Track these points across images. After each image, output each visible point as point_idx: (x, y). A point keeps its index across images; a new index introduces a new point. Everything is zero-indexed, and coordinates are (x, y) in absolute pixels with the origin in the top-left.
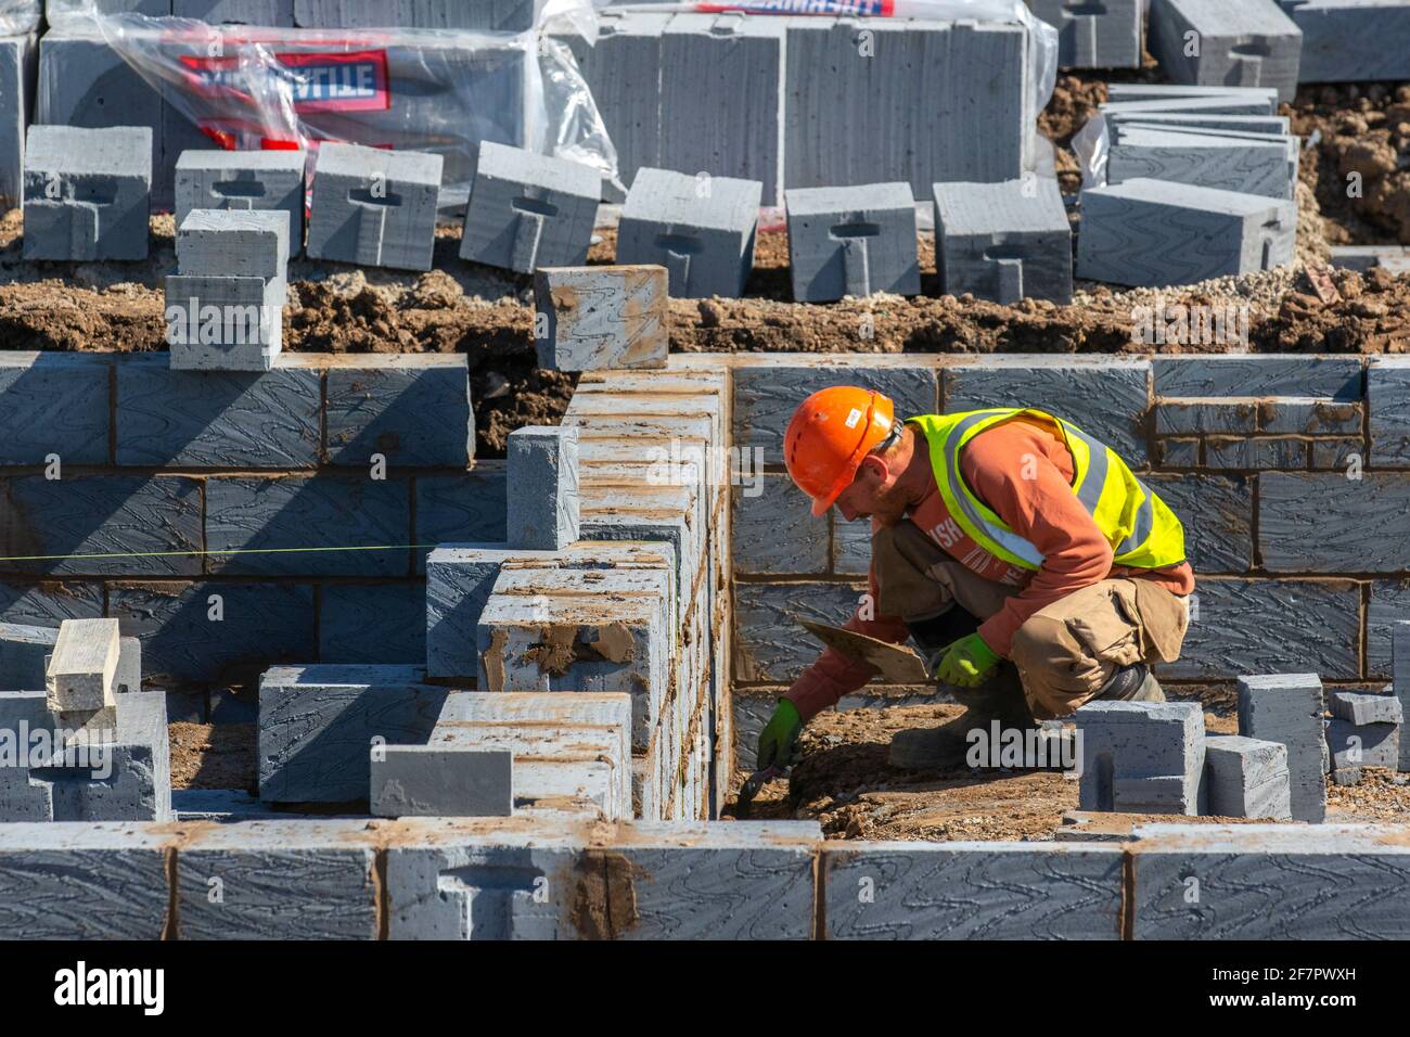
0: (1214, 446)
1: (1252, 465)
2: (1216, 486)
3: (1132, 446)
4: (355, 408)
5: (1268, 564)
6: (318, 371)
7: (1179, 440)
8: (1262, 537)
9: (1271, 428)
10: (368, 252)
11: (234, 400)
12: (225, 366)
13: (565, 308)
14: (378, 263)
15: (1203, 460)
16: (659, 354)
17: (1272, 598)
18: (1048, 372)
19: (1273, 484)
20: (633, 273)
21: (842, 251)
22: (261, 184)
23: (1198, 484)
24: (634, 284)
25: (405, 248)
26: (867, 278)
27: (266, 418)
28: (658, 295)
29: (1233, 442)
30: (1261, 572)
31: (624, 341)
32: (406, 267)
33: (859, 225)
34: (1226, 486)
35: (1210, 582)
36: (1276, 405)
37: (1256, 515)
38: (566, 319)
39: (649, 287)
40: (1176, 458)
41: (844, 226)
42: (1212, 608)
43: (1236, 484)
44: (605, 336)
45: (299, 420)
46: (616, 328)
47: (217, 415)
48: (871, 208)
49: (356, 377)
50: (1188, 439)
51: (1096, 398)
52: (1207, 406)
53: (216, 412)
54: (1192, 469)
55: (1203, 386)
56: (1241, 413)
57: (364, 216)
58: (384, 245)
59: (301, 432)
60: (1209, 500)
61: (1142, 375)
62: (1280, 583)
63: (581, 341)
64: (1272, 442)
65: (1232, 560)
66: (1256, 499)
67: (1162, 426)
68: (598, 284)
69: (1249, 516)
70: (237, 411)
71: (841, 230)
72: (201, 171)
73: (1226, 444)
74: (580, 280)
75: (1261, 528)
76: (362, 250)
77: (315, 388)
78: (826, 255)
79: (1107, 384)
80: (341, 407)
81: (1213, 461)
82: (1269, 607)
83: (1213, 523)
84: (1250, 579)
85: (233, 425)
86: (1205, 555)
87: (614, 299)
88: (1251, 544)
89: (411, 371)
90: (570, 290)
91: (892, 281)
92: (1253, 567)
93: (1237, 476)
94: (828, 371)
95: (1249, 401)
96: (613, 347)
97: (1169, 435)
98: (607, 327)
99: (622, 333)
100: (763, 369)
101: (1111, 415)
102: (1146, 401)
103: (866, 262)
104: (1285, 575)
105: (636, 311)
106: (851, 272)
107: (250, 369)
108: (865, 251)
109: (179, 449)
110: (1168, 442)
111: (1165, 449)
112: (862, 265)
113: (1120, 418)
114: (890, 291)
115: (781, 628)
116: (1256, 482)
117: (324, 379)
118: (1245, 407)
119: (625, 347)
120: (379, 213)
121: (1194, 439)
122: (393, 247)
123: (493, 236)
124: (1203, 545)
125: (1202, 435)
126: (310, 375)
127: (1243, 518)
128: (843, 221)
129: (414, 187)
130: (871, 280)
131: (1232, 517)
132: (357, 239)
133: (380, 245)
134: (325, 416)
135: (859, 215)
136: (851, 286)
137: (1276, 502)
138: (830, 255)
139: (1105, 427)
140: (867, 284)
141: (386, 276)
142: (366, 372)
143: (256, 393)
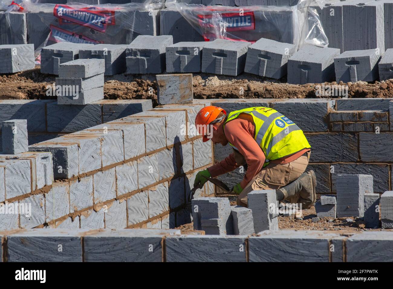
0: (346, 125)
1: (357, 130)
2: (347, 136)
3: (324, 125)
4: (111, 115)
5: (362, 159)
6: (101, 105)
7: (337, 123)
8: (361, 151)
9: (362, 119)
10: (218, 70)
11: (78, 113)
12: (73, 104)
13: (162, 86)
14: (221, 74)
15: (343, 129)
16: (190, 99)
17: (364, 169)
18: (299, 104)
19: (363, 136)
20: (182, 76)
21: (349, 69)
22: (189, 51)
23: (342, 136)
24: (182, 79)
25: (229, 69)
26: (356, 77)
27: (87, 118)
28: (189, 82)
29: (352, 124)
30: (361, 162)
31: (179, 96)
32: (229, 75)
33: (354, 61)
34: (350, 137)
35: (346, 164)
36: (363, 113)
37: (359, 145)
38: (162, 89)
39: (187, 80)
40: (336, 129)
41: (350, 62)
42: (347, 172)
43: (353, 136)
44: (174, 94)
45: (96, 119)
46: (178, 92)
47: (74, 118)
48: (357, 56)
49: (110, 106)
50: (339, 123)
51: (313, 111)
52: (344, 113)
53: (74, 117)
54: (341, 131)
55: (351, 107)
56: (353, 115)
57: (217, 60)
58: (223, 68)
59: (97, 122)
60: (345, 140)
61: (326, 104)
62: (366, 165)
63: (167, 95)
64: (363, 124)
65: (352, 158)
66: (359, 140)
67: (331, 119)
68: (171, 79)
69: (357, 145)
70: (79, 116)
71: (349, 63)
72: (173, 48)
73: (349, 124)
74: (166, 78)
75: (360, 149)
76: (216, 70)
77: (100, 110)
78: (344, 70)
79: (316, 107)
80: (107, 115)
81: (346, 129)
82: (364, 172)
83: (347, 147)
84: (358, 164)
85: (78, 120)
86: (345, 156)
87: (176, 83)
88: (358, 153)
89: (126, 104)
90: (163, 81)
91: (364, 78)
92: (358, 160)
93: (353, 133)
94: (239, 104)
95: (356, 112)
96: (177, 98)
97: (334, 122)
98: (174, 92)
99: (179, 93)
100: (221, 103)
101: (317, 116)
102: (327, 112)
103: (356, 72)
104: (367, 162)
105: (183, 87)
106: (352, 75)
107: (79, 104)
108: (355, 69)
109: (64, 127)
110: (334, 124)
111: (333, 126)
112: (355, 73)
113: (320, 117)
114: (363, 81)
115: (228, 178)
116: (358, 135)
117: (102, 107)
118: (354, 113)
119: (180, 97)
120: (221, 59)
121: (340, 123)
122: (225, 69)
123: (253, 66)
124: (344, 153)
125: (343, 121)
126: (98, 106)
127: (355, 146)
128: (349, 60)
129: (230, 52)
130: (358, 77)
131: (352, 146)
132: (215, 66)
133: (221, 69)
134: (103, 118)
135: (353, 58)
136: (352, 79)
137: (364, 141)
138: (346, 70)
139: (316, 120)
140: (356, 79)
141: (225, 77)
142: (113, 105)
143: (84, 111)
